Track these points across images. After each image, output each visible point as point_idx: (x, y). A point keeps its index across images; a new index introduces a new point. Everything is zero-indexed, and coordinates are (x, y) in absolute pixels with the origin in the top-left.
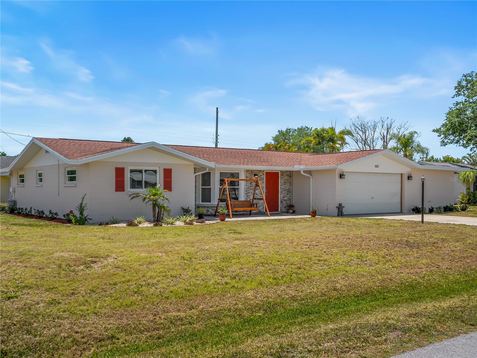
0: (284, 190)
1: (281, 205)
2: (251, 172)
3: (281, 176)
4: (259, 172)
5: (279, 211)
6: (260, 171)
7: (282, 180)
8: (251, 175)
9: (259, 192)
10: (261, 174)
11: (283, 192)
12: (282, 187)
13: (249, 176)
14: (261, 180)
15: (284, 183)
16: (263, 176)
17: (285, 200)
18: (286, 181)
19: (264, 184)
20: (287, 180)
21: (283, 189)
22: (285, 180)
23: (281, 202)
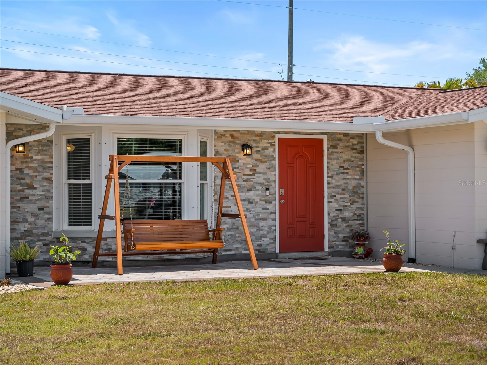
0: (340, 190)
1: (332, 233)
2: (230, 138)
3: (331, 151)
4: (258, 138)
5: (326, 249)
6: (261, 135)
7: (334, 162)
8: (230, 146)
9: (257, 195)
10: (264, 143)
11: (338, 196)
12: (333, 181)
13: (226, 150)
14: (266, 162)
15: (342, 170)
16: (271, 150)
17: (344, 220)
18: (346, 165)
19: (273, 173)
20: (349, 160)
21: (338, 186)
22: (344, 161)
23: (333, 225)
